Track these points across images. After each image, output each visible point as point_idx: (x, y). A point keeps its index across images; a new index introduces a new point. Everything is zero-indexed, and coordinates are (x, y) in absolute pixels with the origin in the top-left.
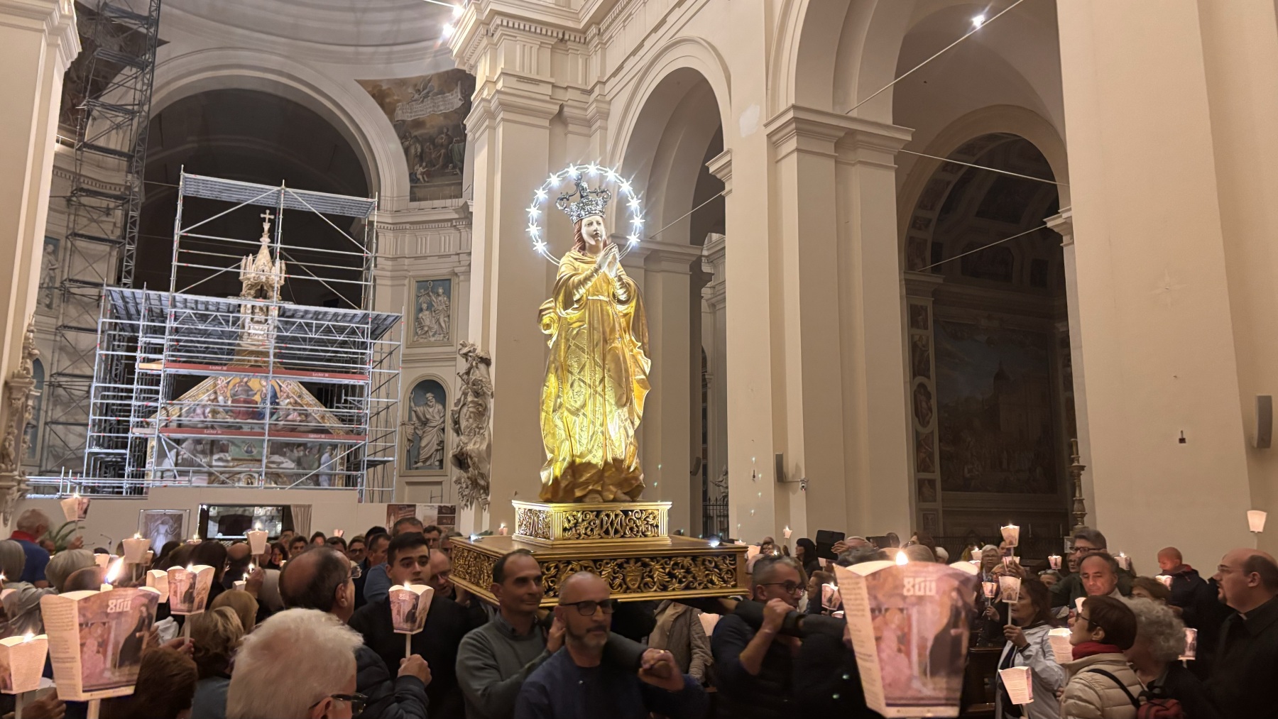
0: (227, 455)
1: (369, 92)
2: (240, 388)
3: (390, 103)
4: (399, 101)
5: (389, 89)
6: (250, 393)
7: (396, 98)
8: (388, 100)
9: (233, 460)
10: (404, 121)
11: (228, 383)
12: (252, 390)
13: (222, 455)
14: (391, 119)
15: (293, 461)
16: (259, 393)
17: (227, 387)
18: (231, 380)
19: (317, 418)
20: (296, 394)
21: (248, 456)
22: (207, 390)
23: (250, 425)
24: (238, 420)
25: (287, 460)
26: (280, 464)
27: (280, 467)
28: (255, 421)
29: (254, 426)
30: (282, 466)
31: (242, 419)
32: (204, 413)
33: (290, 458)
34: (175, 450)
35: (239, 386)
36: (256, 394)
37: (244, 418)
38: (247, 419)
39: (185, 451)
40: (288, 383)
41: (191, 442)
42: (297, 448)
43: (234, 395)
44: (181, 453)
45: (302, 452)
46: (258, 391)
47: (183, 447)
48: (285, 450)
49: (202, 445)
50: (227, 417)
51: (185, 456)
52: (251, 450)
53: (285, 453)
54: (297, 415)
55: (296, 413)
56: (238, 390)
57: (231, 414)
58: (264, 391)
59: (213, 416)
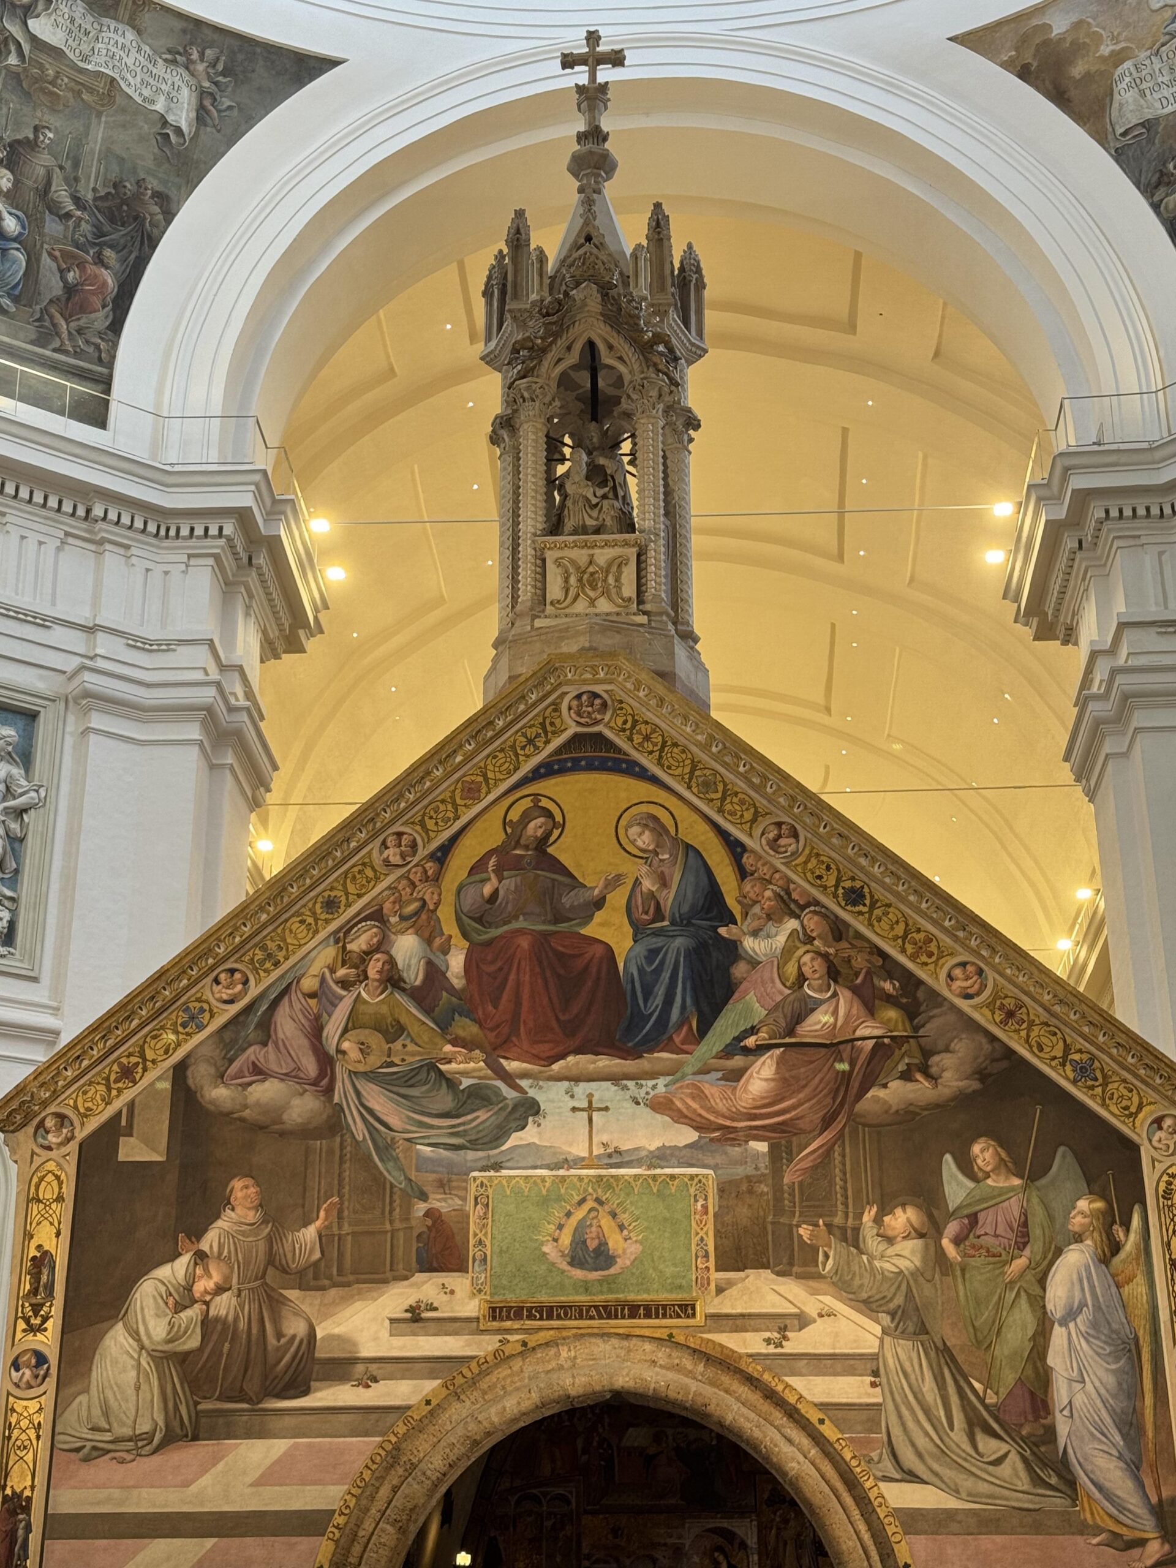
1: (1006, 65)
2: (510, 883)
3: (1088, 76)
4: (1118, 58)
5: (1078, 25)
6: (568, 900)
7: (1105, 50)
8: (1078, 70)
9: (496, 1312)
10: (1148, 125)
12: (575, 884)
13: (426, 1287)
14: (1101, 138)
17: (437, 879)
18: (454, 839)
19: (976, 1016)
20: (832, 882)
21: (586, 1287)
22: (331, 905)
23: (582, 1089)
24: (512, 1066)
25: (829, 1301)
26: (783, 1329)
27: (789, 1348)
28: (604, 1063)
29: (604, 1091)
30: (798, 1343)
31: (535, 1058)
32: (316, 1032)
33: (844, 1287)
34: (164, 1272)
35: (499, 871)
36: (599, 903)
37: (544, 1049)
38: (563, 1056)
39: (216, 1277)
40: (779, 825)
41: (252, 1216)
42: (878, 1221)
43: (479, 920)
44: (199, 1287)
45: (917, 1244)
46: (614, 882)
47: (204, 1245)
48: (805, 1231)
49: (310, 1233)
50: (448, 1048)
51: (223, 1306)
52: (603, 1245)
53: (810, 1254)
54: (857, 1008)
55: (845, 998)
56: (495, 893)
57: (465, 1027)
58: (648, 884)
59: (364, 1049)
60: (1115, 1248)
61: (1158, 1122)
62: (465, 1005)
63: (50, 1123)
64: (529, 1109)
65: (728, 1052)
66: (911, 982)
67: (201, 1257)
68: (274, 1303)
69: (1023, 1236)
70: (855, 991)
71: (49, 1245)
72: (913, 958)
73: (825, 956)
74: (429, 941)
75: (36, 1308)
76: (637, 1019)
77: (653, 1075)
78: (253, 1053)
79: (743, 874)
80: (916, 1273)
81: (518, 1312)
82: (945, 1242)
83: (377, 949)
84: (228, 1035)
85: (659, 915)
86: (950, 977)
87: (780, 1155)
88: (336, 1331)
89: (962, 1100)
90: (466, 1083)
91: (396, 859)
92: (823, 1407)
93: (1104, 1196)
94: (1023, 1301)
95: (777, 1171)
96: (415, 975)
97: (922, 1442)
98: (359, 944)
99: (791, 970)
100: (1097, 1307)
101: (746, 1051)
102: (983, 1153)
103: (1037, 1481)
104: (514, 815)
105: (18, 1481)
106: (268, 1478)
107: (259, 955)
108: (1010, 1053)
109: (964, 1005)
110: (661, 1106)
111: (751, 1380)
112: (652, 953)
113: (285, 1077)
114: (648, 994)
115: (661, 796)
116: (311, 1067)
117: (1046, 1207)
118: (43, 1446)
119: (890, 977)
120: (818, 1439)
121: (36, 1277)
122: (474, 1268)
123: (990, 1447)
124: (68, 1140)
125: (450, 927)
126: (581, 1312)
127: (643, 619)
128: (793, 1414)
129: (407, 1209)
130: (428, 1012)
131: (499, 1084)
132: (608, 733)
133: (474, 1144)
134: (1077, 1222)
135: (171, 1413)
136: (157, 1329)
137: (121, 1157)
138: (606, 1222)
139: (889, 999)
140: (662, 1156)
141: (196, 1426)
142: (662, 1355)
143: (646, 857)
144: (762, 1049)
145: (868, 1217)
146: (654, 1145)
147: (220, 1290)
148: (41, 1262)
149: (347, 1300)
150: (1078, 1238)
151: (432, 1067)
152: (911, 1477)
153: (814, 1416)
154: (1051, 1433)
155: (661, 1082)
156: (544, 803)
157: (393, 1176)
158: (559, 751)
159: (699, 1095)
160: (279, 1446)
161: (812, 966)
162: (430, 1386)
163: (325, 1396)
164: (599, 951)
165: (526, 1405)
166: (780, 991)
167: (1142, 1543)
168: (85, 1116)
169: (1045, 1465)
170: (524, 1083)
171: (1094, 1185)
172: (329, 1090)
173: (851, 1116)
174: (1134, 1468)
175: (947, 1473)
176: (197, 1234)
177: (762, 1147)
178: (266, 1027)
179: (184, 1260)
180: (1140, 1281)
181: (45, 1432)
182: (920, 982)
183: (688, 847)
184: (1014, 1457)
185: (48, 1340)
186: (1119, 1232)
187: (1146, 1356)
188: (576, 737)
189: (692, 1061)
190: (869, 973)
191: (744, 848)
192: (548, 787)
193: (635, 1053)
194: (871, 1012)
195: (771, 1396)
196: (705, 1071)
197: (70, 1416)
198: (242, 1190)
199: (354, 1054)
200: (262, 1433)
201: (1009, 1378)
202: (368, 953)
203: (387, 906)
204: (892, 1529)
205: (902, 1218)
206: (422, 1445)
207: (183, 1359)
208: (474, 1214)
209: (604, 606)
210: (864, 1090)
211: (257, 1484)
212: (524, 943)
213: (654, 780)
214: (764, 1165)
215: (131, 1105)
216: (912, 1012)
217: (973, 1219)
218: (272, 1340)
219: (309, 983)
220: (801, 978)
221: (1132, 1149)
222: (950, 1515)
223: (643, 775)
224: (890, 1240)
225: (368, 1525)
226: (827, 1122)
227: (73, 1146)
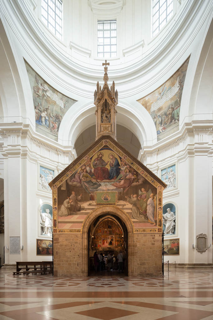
0: (93, 201)
6: (104, 164)
9: (97, 204)
11: (92, 158)
12: (105, 162)
13: (91, 202)
15: (131, 204)
16: (109, 164)
17: (91, 161)
18: (92, 157)
19: (143, 176)
20: (130, 162)
21: (106, 202)
22: (80, 164)
23: (105, 183)
24: (98, 181)
25: (128, 203)
26: (123, 206)
27: (124, 207)
28: (107, 180)
29: (107, 183)
30: (125, 207)
31: (100, 180)
32: (79, 178)
33: (129, 202)
34: (66, 200)
35: (97, 160)
36: (107, 164)
37: (101, 179)
38: (103, 180)
39: (71, 200)
40: (125, 156)
41: (74, 195)
42: (133, 196)
43: (95, 166)
44: (70, 202)
45: (136, 198)
46: (108, 162)
47: (70, 198)
48: (126, 197)
49: (80, 197)
50: (92, 179)
51: (72, 203)
52: (107, 198)
53: (126, 199)
54: (132, 175)
55: (131, 174)
56: (97, 163)
57: (94, 177)
58: (112, 162)
59: (84, 179)
60: (154, 198)
61: (159, 186)
62: (93, 175)
63: (54, 186)
64: (100, 185)
65: (119, 180)
66: (137, 173)
67: (70, 199)
68: (77, 203)
69: (146, 197)
70: (132, 173)
71: (56, 198)
72: (138, 170)
73: (129, 170)
74: (90, 168)
75: (55, 203)
76: (111, 176)
77: (112, 182)
78: (73, 179)
79: (121, 161)
80: (136, 201)
81: (99, 204)
82: (139, 198)
83: (85, 169)
84: (71, 177)
85: (113, 165)
86: (141, 172)
87: (124, 190)
88: (83, 206)
89: (141, 185)
90: (94, 182)
91: (87, 159)
92: (127, 213)
93: (153, 193)
94: (145, 203)
95: (123, 192)
96: (89, 171)
97: (135, 215)
98: (83, 168)
99: (126, 171)
100: (152, 204)
101: (121, 179)
102: (143, 189)
103: (145, 219)
104: (98, 154)
105: (55, 218)
106: (77, 218)
107: (73, 169)
108: (146, 180)
109: (142, 175)
110: (113, 185)
111: (120, 210)
112: (112, 169)
113: (77, 182)
114: (112, 173)
115: (114, 153)
116: (79, 181)
117: (148, 194)
118: (57, 216)
119: (135, 172)
120: (126, 215)
121: (55, 200)
122: (95, 200)
123: (141, 216)
124: (56, 188)
125: (92, 166)
126: (105, 204)
127: (111, 133)
128: (124, 213)
129: (89, 195)
130: (90, 175)
131: (97, 182)
132: (108, 145)
133: (95, 189)
134: (151, 196)
135: (68, 213)
136: (66, 205)
137: (62, 189)
138: (107, 196)
139: (135, 174)
140: (112, 190)
141: (70, 213)
142: (112, 208)
143: (112, 159)
144: (122, 179)
145: (132, 195)
146: (112, 189)
147: (72, 202)
148: (55, 199)
149: (84, 203)
150: (151, 197)
151: (91, 181)
152: (134, 218)
153: (126, 213)
154: (147, 214)
155: (113, 183)
156: (101, 153)
157: (87, 191)
158: (103, 147)
159: (116, 184)
160: (78, 216)
161: (128, 171)
162: (92, 211)
163: (82, 212)
164: (106, 169)
165: (100, 213)
166: (124, 173)
167: (153, 224)
168: (58, 185)
169: (146, 217)
170: (100, 182)
171: (152, 192)
172: (81, 183)
173: (131, 186)
174: (153, 217)
175: (137, 218)
176: (70, 197)
177: (122, 189)
178: (74, 177)
179: (68, 199)
180: (156, 201)
181: (57, 214)
182: (138, 173)
183: (116, 158)
184: (143, 217)
185: (57, 206)
186: (154, 197)
187: (156, 208)
188: (105, 146)
189: (116, 180)
190: (133, 172)
191: (121, 158)
192: (102, 151)
193: (110, 180)
194: (133, 175)
195: (122, 212)
196: (117, 181)
197: (59, 213)
198: (73, 193)
199: (83, 180)
200: (77, 215)
201: (143, 210)
202: (84, 169)
203: (86, 164)
204: (132, 223)
205: (135, 196)
206: (91, 216)
207: (69, 208)
208: (95, 195)
209: (107, 131)
210: (132, 183)
211: (76, 219)
212: (100, 168)
213: (113, 151)
214: (122, 191)
215: (62, 184)
216: (137, 176)
217: (141, 196)
218: (77, 206)
219: (78, 172)
220: (127, 172)
221: (156, 189)
222: (137, 221)
223: (111, 150)
224: (134, 198)
225: (86, 223)
226: (128, 186)
227: (57, 188)
